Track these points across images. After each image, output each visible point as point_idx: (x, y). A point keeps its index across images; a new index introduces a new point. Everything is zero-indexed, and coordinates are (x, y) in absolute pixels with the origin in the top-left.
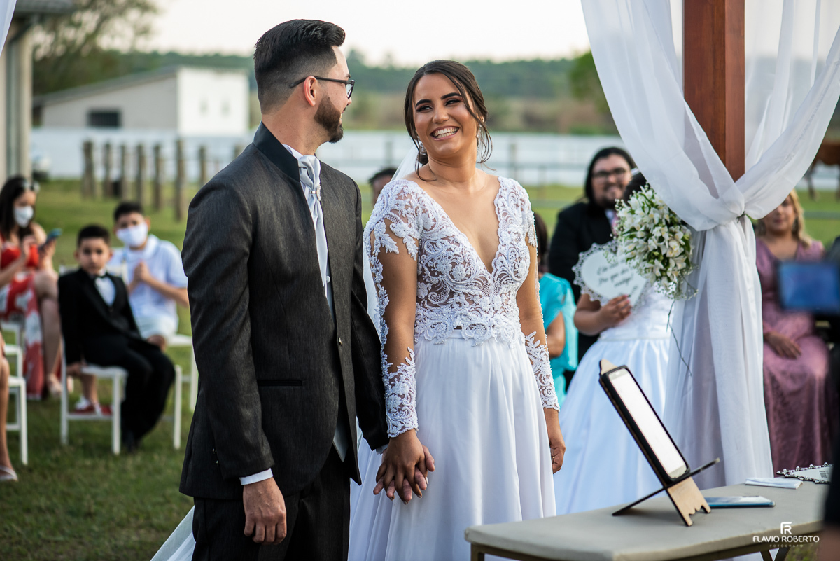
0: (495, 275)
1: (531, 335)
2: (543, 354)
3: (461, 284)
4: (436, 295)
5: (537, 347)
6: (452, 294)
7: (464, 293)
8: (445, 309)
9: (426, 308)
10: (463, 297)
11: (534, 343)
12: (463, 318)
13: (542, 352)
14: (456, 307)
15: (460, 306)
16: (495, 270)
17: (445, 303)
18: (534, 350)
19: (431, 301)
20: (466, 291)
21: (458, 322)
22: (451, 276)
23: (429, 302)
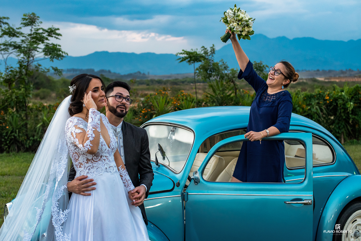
0: (111, 149)
1: (120, 167)
2: (125, 173)
3: (104, 153)
4: (96, 157)
5: (123, 171)
6: (101, 156)
7: (105, 156)
8: (100, 162)
9: (93, 163)
10: (105, 157)
11: (121, 169)
12: (107, 164)
13: (125, 172)
14: (103, 161)
15: (105, 161)
16: (110, 147)
17: (100, 160)
18: (122, 172)
19: (94, 160)
20: (106, 155)
21: (106, 166)
22: (101, 150)
23: (93, 161)
